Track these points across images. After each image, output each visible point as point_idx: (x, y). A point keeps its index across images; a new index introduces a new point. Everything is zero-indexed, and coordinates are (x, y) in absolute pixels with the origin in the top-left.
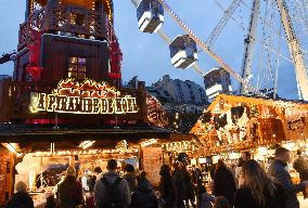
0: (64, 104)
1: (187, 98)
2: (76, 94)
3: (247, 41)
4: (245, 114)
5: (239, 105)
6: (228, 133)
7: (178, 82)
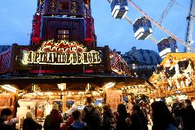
0: (45, 58)
1: (149, 61)
2: (54, 50)
3: (189, 18)
4: (189, 66)
5: (185, 59)
6: (176, 81)
7: (141, 51)
